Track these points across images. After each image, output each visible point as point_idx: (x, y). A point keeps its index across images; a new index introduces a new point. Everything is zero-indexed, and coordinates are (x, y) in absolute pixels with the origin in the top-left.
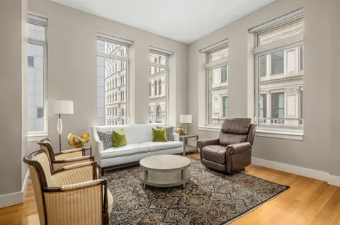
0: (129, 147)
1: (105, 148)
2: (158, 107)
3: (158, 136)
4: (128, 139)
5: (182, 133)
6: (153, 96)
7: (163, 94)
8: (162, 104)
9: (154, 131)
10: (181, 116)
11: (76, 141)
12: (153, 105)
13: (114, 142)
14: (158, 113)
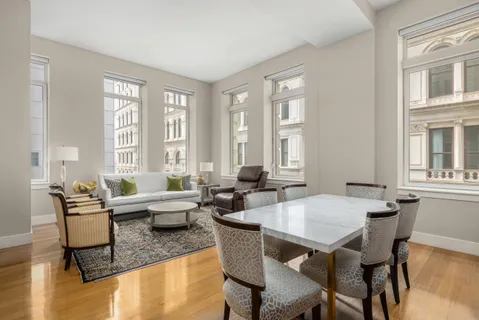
0: (139, 196)
1: (113, 196)
2: (178, 153)
3: (173, 184)
4: (138, 187)
5: (201, 182)
6: (171, 138)
7: (183, 136)
8: (182, 149)
9: (169, 179)
10: (201, 164)
11: (82, 188)
12: (171, 150)
13: (122, 190)
14: (178, 161)
